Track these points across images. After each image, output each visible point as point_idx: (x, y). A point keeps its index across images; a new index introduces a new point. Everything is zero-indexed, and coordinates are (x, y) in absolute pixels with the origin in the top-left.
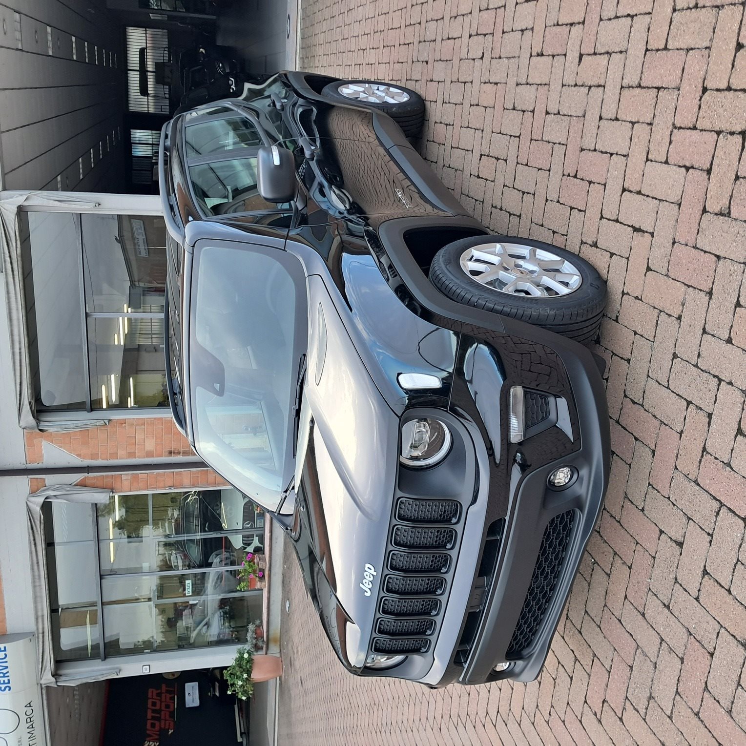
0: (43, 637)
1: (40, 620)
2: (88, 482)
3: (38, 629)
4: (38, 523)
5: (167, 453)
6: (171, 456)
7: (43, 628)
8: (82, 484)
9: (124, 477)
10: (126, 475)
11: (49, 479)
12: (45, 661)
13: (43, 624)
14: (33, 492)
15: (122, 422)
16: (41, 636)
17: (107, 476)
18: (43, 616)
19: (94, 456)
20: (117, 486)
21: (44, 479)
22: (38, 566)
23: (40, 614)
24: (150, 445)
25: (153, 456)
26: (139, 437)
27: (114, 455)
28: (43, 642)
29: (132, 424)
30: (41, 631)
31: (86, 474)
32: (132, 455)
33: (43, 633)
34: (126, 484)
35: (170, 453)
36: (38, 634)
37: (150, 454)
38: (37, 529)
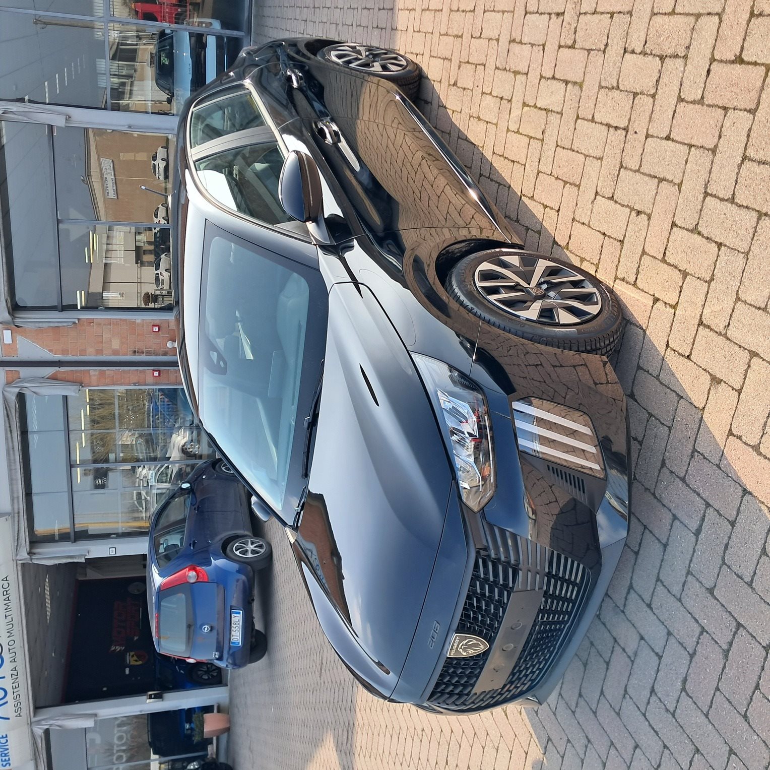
0: (19, 516)
1: (16, 501)
2: (59, 376)
3: (13, 509)
4: (13, 411)
5: (131, 352)
6: (135, 355)
7: (19, 509)
8: (54, 378)
9: (92, 373)
10: (94, 371)
11: (24, 372)
12: (20, 539)
13: (18, 505)
14: (9, 383)
15: (90, 322)
16: (16, 515)
17: (76, 371)
18: (18, 497)
19: (65, 352)
20: (86, 380)
21: (18, 372)
22: (14, 451)
23: (15, 495)
24: (116, 344)
25: (119, 355)
26: (106, 336)
27: (83, 352)
28: (18, 522)
29: (100, 324)
30: (16, 511)
31: (57, 369)
32: (100, 352)
33: (19, 513)
34: (94, 379)
35: (135, 352)
36: (14, 513)
37: (116, 352)
38: (12, 417)
